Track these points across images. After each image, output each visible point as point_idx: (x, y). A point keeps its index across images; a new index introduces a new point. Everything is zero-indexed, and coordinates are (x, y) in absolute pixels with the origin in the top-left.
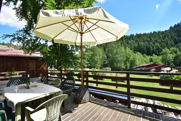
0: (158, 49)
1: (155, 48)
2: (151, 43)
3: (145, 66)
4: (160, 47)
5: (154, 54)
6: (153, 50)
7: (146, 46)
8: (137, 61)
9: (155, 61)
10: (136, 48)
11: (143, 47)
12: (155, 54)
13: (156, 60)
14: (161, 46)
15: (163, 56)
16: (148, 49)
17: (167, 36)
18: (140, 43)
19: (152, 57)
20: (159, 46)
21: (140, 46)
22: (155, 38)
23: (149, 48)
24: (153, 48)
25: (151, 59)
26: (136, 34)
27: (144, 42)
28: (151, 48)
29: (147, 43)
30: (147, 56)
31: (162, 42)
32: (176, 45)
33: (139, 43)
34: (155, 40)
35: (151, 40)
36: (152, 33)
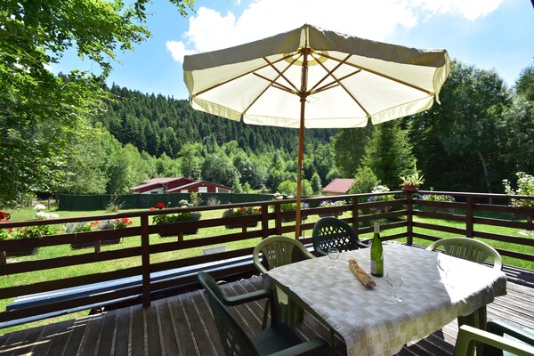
0: (171, 141)
1: (165, 139)
2: (156, 123)
3: (165, 184)
4: (175, 138)
5: (164, 154)
6: (162, 142)
7: (146, 128)
8: (129, 168)
9: (169, 171)
10: (117, 130)
11: (138, 132)
12: (167, 154)
13: (170, 168)
14: (177, 136)
15: (184, 160)
16: (150, 138)
17: (187, 115)
18: (128, 115)
19: (160, 159)
20: (174, 134)
21: (129, 127)
22: (164, 112)
23: (154, 135)
24: (162, 137)
25: (161, 164)
26: (114, 86)
27: (138, 116)
28: (158, 136)
29: (145, 120)
30: (149, 157)
31: (178, 125)
32: (202, 138)
33: (124, 118)
34: (164, 119)
35: (155, 114)
36: (156, 96)
